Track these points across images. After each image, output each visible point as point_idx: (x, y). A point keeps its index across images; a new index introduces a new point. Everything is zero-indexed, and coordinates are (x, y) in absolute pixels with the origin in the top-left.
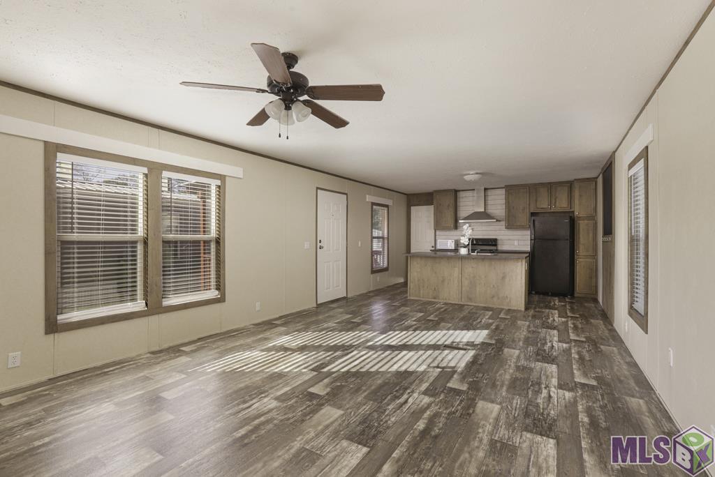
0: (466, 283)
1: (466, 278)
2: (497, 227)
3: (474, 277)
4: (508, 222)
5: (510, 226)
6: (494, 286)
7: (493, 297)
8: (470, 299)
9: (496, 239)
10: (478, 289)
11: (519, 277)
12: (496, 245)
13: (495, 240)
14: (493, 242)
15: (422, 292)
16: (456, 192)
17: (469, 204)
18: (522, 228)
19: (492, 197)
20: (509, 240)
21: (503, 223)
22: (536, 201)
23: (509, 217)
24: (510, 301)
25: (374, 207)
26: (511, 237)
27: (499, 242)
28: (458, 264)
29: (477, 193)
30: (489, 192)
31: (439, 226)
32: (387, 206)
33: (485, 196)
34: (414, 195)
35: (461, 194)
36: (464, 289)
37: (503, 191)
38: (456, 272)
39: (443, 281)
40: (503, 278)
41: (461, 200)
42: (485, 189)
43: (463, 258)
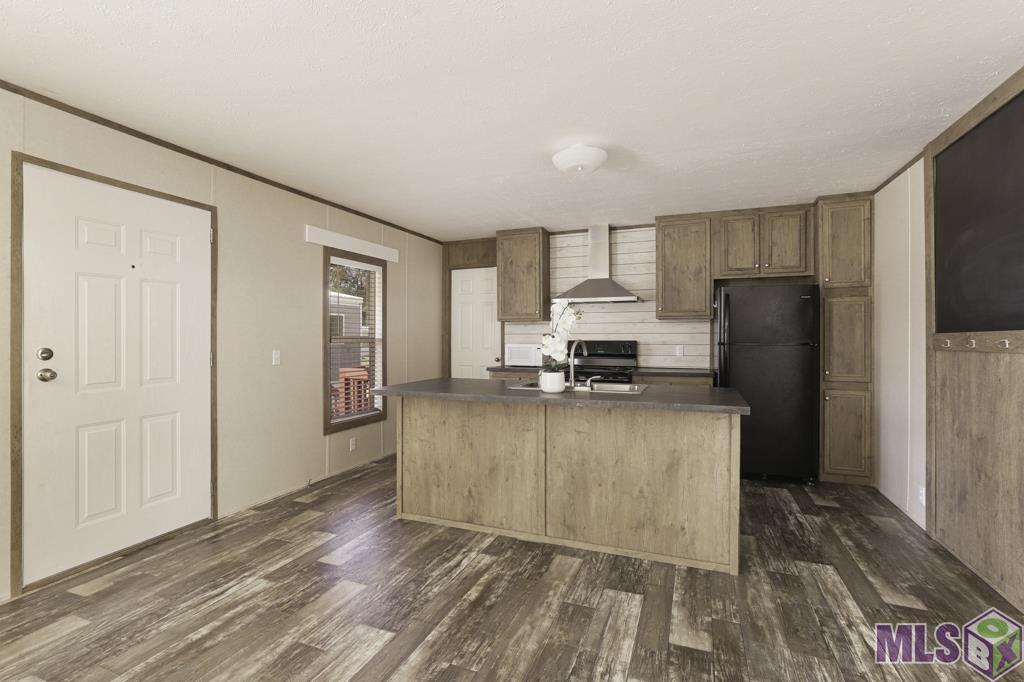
0: (558, 478)
1: (560, 466)
2: (638, 316)
3: (584, 462)
4: (664, 302)
5: (667, 314)
6: (641, 492)
7: (639, 526)
8: (571, 529)
9: (636, 342)
10: (593, 500)
11: (721, 467)
12: (634, 356)
13: (633, 345)
14: (629, 349)
15: (434, 500)
16: (547, 235)
17: (576, 262)
18: (694, 316)
19: (627, 246)
20: (664, 344)
21: (652, 306)
22: (727, 252)
23: (664, 289)
24: (692, 542)
25: (334, 260)
26: (667, 338)
27: (642, 350)
28: (536, 421)
29: (593, 238)
30: (620, 236)
31: (508, 313)
32: (382, 263)
33: (610, 244)
34: (457, 243)
35: (558, 241)
36: (552, 496)
37: (652, 233)
38: (530, 445)
39: (493, 470)
40: (672, 467)
41: (558, 254)
42: (612, 229)
43: (547, 404)
